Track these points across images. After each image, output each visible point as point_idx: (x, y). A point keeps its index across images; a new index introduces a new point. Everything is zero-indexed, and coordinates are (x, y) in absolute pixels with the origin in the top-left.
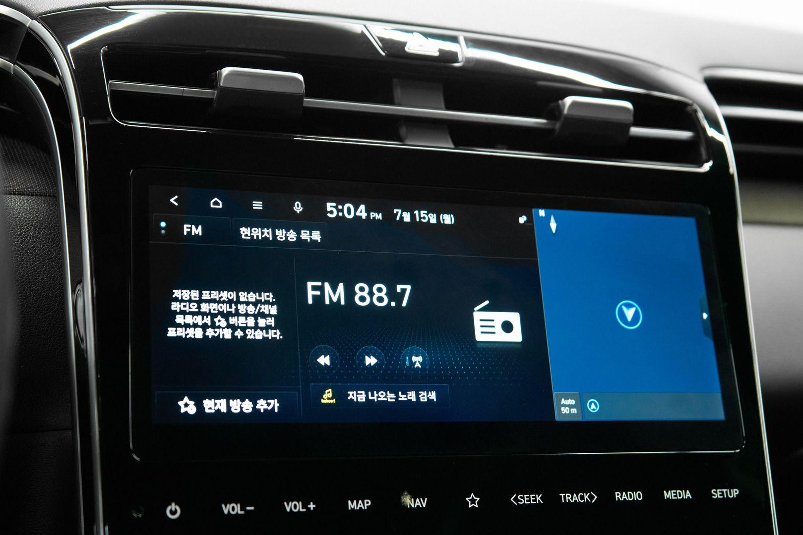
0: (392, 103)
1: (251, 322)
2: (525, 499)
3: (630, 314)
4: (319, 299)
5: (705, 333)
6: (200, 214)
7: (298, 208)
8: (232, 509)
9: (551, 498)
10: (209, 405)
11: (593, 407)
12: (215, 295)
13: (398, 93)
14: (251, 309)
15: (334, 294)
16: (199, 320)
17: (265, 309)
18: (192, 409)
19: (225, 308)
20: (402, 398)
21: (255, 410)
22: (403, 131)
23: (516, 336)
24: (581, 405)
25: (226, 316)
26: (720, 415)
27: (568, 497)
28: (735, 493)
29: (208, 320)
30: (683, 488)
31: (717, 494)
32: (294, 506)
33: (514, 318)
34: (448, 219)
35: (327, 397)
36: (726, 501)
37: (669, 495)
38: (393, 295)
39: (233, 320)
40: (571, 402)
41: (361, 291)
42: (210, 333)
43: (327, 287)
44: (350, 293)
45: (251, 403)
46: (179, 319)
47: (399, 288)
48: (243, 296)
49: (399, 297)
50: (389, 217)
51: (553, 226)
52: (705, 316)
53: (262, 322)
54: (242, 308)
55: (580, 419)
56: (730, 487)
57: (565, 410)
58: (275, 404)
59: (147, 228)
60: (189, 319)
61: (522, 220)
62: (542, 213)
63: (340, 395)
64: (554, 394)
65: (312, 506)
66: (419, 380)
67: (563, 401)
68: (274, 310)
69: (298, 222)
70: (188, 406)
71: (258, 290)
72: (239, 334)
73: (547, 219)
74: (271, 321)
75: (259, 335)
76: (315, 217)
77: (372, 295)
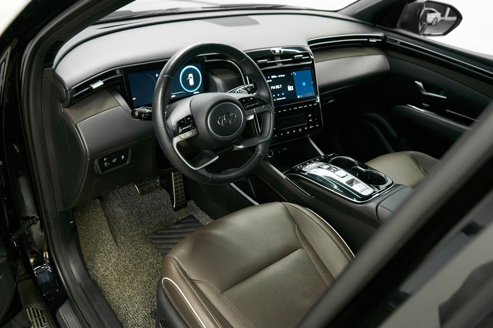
0: (275, 60)
2: (295, 108)
3: (304, 84)
7: (269, 77)
9: (298, 108)
20: (282, 99)
22: (277, 64)
23: (293, 89)
24: (300, 96)
33: (292, 87)
34: (284, 76)
36: (315, 105)
38: (280, 87)
41: (276, 86)
43: (273, 87)
47: (280, 85)
50: (278, 76)
51: (295, 74)
52: (312, 83)
55: (300, 98)
57: (298, 97)
61: (292, 74)
62: (294, 73)
63: (276, 99)
69: (269, 79)
76: (271, 78)
77: (278, 87)
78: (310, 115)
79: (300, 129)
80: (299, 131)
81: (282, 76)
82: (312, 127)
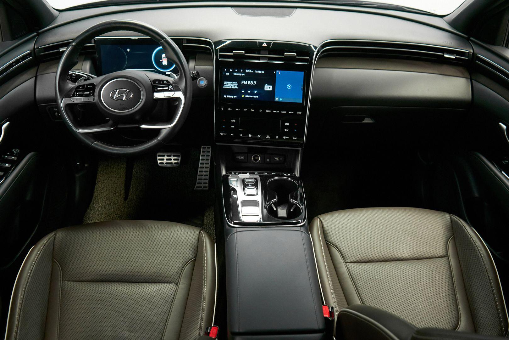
0: (260, 54)
1: (234, 86)
2: (268, 111)
3: (289, 87)
4: (243, 83)
5: (302, 90)
6: (228, 71)
7: (242, 71)
8: (229, 109)
9: (272, 111)
10: (228, 96)
11: (281, 99)
12: (230, 82)
13: (261, 52)
14: (234, 84)
15: (245, 83)
16: (227, 86)
17: (236, 84)
18: (226, 97)
19: (231, 84)
20: (253, 97)
21: (233, 97)
22: (261, 58)
23: (271, 89)
24: (279, 99)
25: (231, 85)
26: (301, 102)
27: (274, 111)
28: (301, 113)
29: (228, 86)
30: (292, 112)
31: (298, 113)
32: (237, 109)
33: (271, 87)
34: (263, 72)
35: (243, 96)
37: (290, 112)
39: (232, 86)
40: (278, 99)
41: (249, 82)
42: (229, 87)
43: (245, 81)
44: (247, 83)
46: (225, 85)
47: (254, 82)
48: (233, 83)
49: (254, 83)
50: (254, 72)
51: (279, 73)
52: (302, 87)
53: (235, 86)
54: (233, 84)
58: (236, 97)
59: (222, 73)
60: (226, 86)
61: (275, 72)
62: (278, 71)
63: (245, 96)
64: (275, 97)
65: (239, 110)
66: (256, 95)
67: (276, 99)
68: (237, 85)
69: (241, 73)
70: (225, 96)
71: (235, 82)
72: (232, 88)
73: (279, 72)
74: (237, 86)
75: (235, 88)
76: (244, 72)
77: (251, 83)
78: (287, 124)
79: (267, 136)
80: (267, 138)
81: (260, 72)
82: (286, 138)
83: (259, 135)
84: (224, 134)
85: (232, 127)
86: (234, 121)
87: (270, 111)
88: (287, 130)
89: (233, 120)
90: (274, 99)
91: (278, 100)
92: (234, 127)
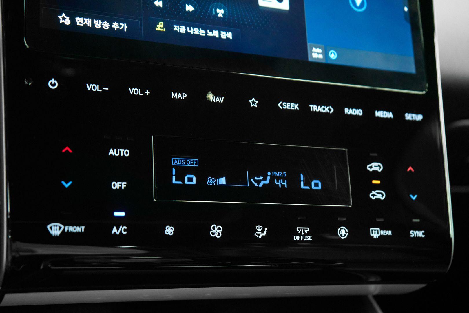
5: (406, 19)
8: (93, 87)
10: (80, 21)
11: (333, 55)
18: (68, 22)
20: (210, 34)
21: (111, 28)
23: (285, 6)
24: (325, 53)
26: (413, 70)
27: (314, 108)
28: (420, 118)
30: (388, 110)
31: (409, 117)
32: (135, 91)
35: (160, 27)
36: (414, 122)
40: (320, 51)
45: (108, 24)
52: (406, 9)
55: (324, 62)
56: (417, 113)
57: (315, 56)
58: (124, 26)
63: (168, 26)
64: (308, 44)
65: (147, 93)
67: (314, 49)
70: (65, 20)
80: (297, 238)
82: (383, 233)
83: (259, 228)
84: (72, 229)
85: (116, 185)
86: (125, 152)
87: (296, 107)
88: (379, 196)
89: (116, 147)
90: (305, 51)
91: (321, 56)
92: (124, 185)
